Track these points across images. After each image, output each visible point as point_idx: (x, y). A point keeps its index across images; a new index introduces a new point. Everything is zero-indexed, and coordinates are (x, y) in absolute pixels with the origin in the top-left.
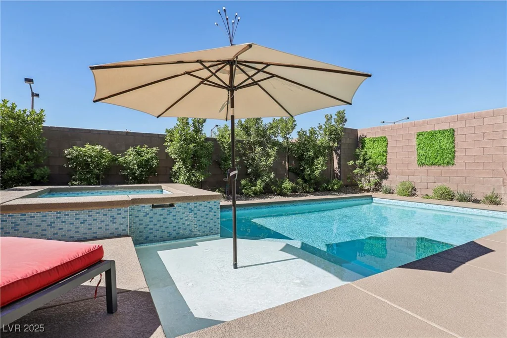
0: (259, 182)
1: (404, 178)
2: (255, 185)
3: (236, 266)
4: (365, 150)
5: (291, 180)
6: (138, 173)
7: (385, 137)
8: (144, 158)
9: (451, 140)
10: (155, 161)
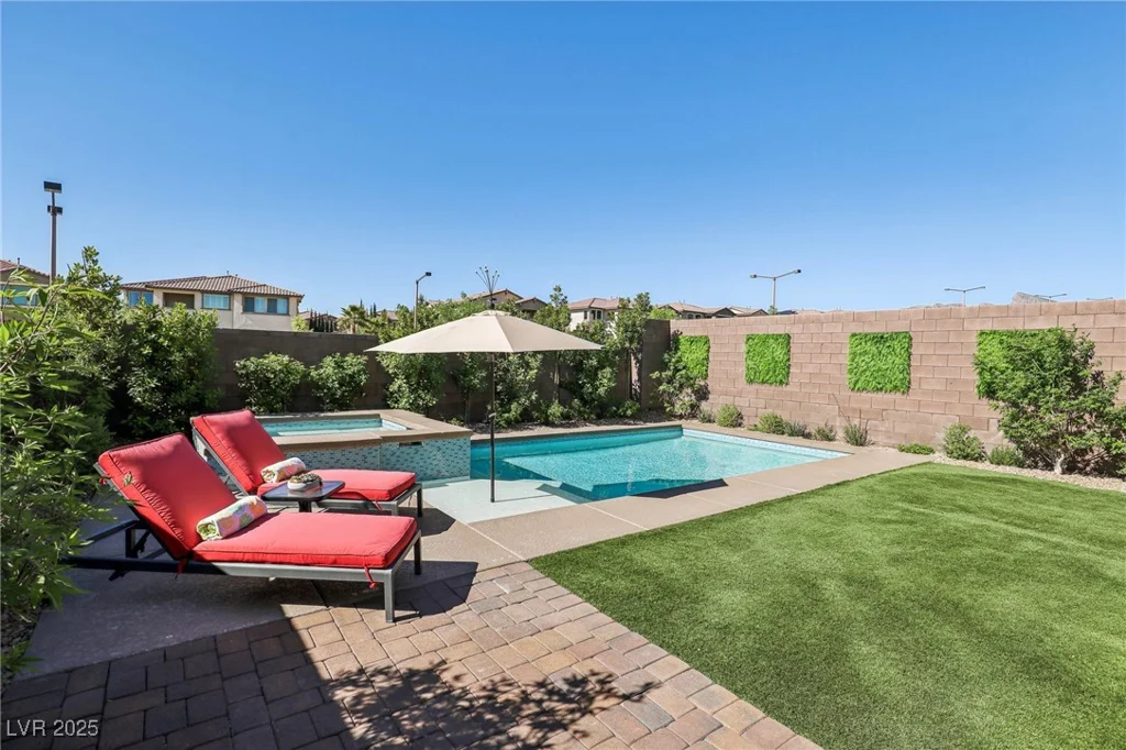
0: (514, 406)
1: (729, 400)
2: (509, 411)
3: (493, 500)
4: (679, 353)
5: (562, 403)
6: (339, 393)
7: (706, 337)
8: (350, 372)
9: (785, 350)
10: (363, 377)
